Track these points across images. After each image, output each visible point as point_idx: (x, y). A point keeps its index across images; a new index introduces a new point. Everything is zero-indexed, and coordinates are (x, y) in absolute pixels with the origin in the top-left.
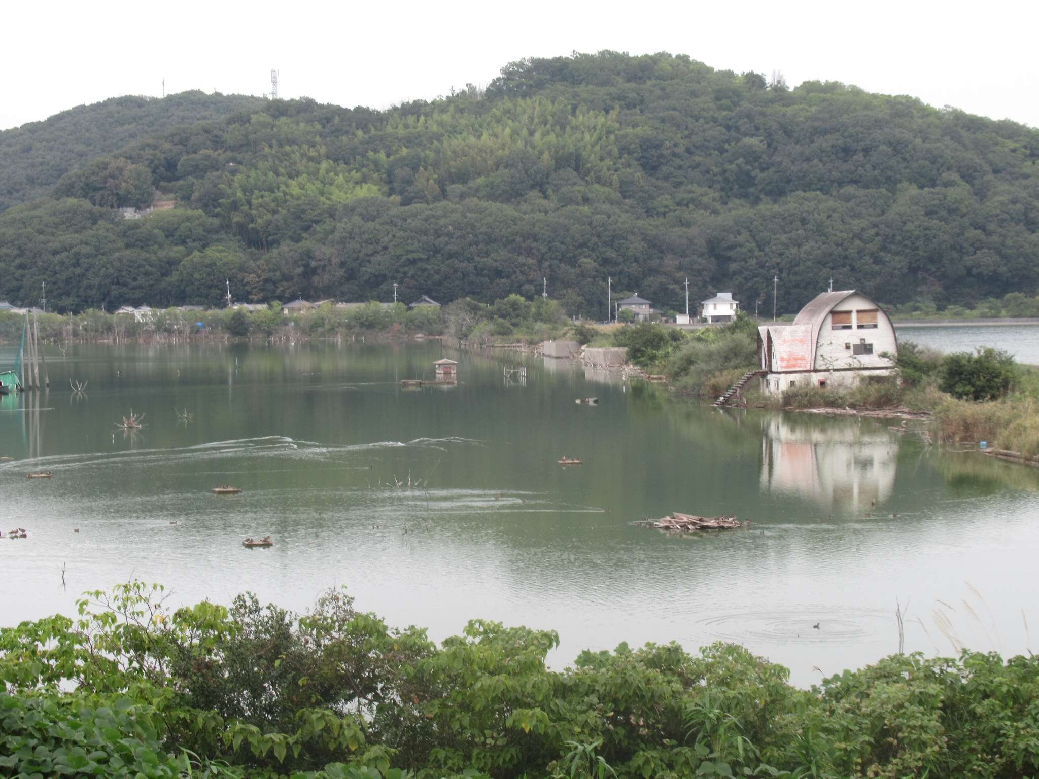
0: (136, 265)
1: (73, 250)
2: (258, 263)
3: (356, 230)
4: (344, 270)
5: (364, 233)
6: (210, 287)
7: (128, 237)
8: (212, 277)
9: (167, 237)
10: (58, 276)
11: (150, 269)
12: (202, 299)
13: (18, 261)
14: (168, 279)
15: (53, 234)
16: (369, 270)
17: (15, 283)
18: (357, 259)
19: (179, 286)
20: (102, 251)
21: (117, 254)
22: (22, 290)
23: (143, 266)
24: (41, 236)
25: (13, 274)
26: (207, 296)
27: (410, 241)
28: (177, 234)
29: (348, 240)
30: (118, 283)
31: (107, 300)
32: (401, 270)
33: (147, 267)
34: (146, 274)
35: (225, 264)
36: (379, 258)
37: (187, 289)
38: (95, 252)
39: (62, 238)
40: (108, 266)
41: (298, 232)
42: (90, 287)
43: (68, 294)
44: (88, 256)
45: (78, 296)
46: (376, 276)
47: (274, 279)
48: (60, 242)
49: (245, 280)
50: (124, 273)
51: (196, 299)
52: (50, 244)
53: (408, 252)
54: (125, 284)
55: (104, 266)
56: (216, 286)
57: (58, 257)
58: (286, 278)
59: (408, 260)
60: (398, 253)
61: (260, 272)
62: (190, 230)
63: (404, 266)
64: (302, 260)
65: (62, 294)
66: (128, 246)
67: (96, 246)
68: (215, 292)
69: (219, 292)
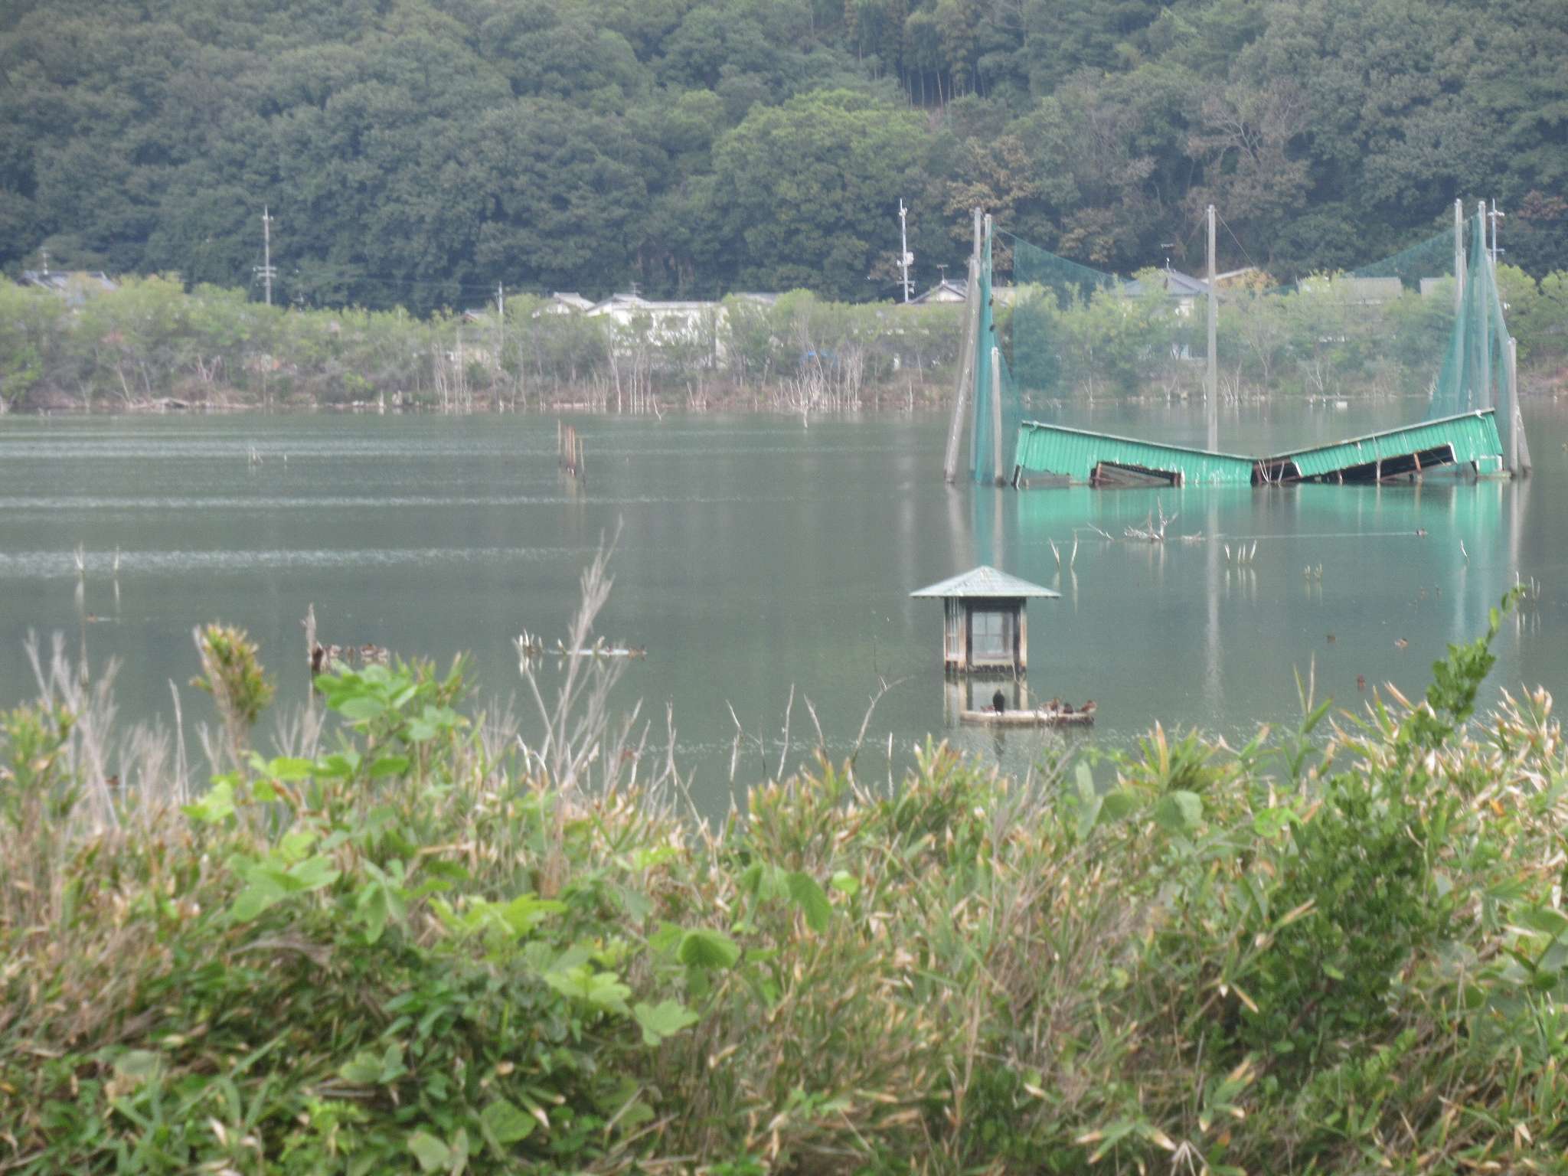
0: (560, 152)
1: (336, 101)
2: (996, 144)
3: (1343, 24)
4: (1303, 164)
5: (1371, 34)
6: (829, 230)
7: (515, 56)
8: (837, 195)
9: (643, 57)
10: (288, 188)
11: (613, 165)
12: (804, 270)
13: (136, 135)
14: (673, 199)
15: (250, 44)
16: (1397, 164)
17: (131, 212)
18: (1348, 127)
19: (714, 227)
20: (439, 103)
21: (491, 115)
22: (155, 237)
23: (588, 157)
24: (211, 49)
25: (121, 179)
26: (816, 263)
27: (1541, 59)
28: (674, 49)
29: (1314, 59)
30: (499, 215)
31: (460, 271)
32: (1517, 161)
33: (601, 159)
34: (600, 184)
35: (879, 149)
36: (1430, 120)
37: (749, 235)
38: (416, 108)
39: (289, 57)
40: (466, 154)
41: (1104, 38)
42: (401, 227)
43: (321, 252)
44: (394, 119)
45: (358, 259)
46: (1423, 186)
47: (1056, 198)
48: (283, 70)
49: (954, 204)
50: (521, 181)
51: (784, 270)
52: (247, 78)
53: (1538, 96)
54: (521, 220)
55: (448, 158)
56: (851, 226)
57: (280, 123)
58: (1101, 196)
59: (1542, 124)
60: (1499, 104)
61: (1002, 175)
62: (720, 34)
63: (1519, 148)
64: (1150, 131)
65: (299, 254)
66: (518, 88)
67: (414, 87)
68: (847, 246)
69: (863, 245)
